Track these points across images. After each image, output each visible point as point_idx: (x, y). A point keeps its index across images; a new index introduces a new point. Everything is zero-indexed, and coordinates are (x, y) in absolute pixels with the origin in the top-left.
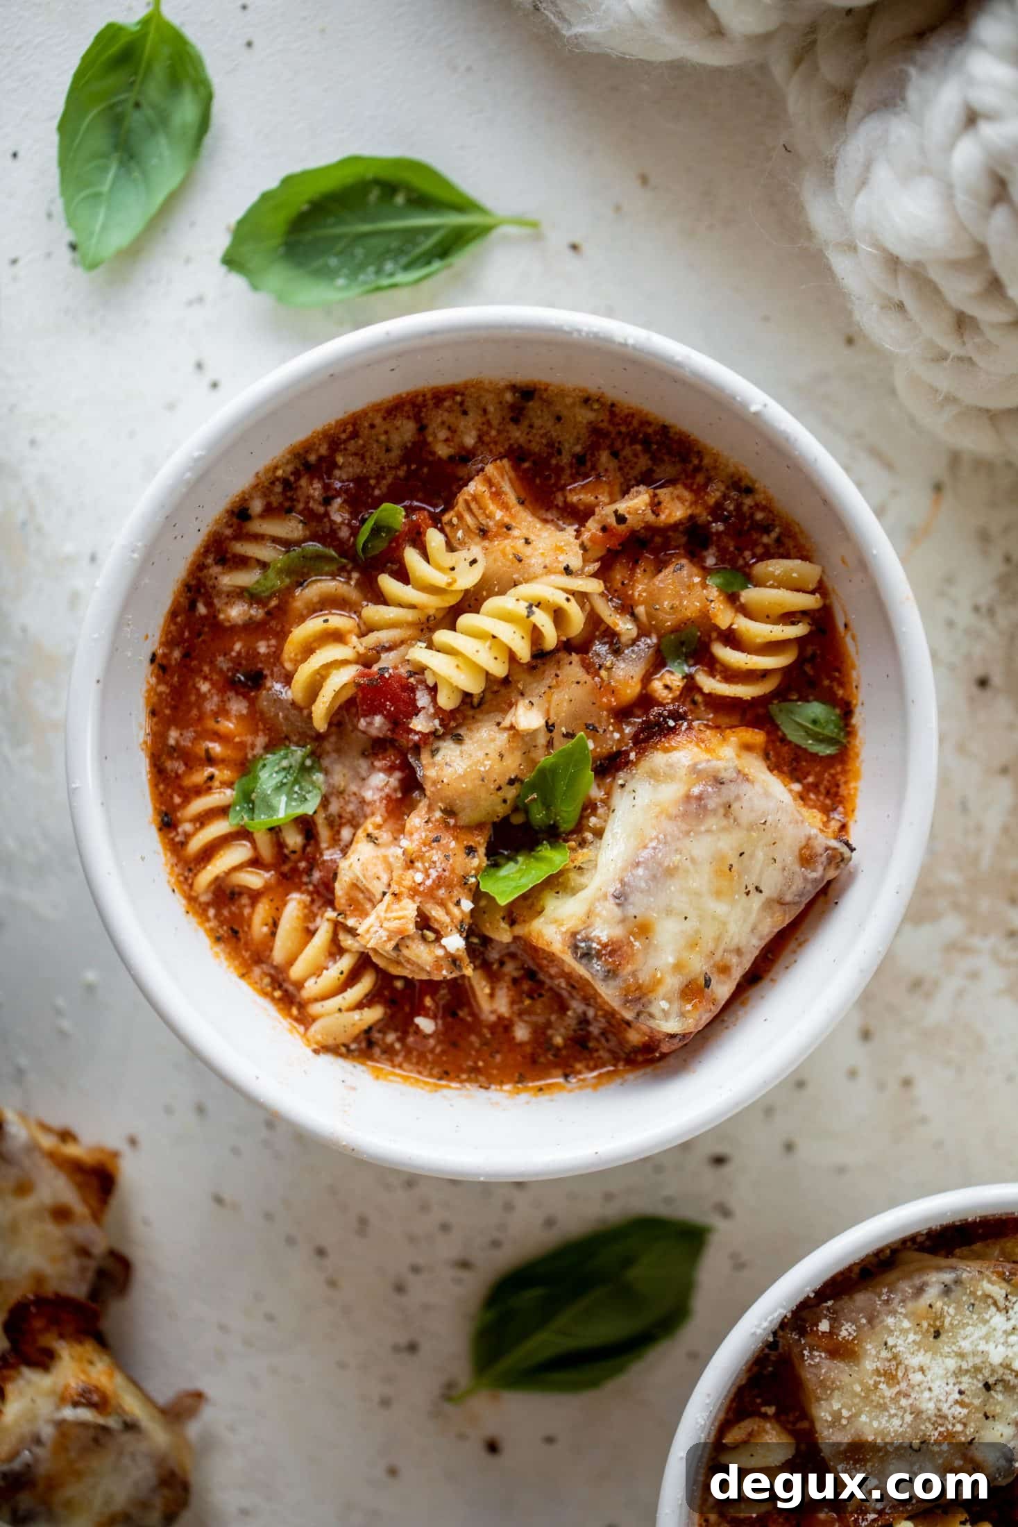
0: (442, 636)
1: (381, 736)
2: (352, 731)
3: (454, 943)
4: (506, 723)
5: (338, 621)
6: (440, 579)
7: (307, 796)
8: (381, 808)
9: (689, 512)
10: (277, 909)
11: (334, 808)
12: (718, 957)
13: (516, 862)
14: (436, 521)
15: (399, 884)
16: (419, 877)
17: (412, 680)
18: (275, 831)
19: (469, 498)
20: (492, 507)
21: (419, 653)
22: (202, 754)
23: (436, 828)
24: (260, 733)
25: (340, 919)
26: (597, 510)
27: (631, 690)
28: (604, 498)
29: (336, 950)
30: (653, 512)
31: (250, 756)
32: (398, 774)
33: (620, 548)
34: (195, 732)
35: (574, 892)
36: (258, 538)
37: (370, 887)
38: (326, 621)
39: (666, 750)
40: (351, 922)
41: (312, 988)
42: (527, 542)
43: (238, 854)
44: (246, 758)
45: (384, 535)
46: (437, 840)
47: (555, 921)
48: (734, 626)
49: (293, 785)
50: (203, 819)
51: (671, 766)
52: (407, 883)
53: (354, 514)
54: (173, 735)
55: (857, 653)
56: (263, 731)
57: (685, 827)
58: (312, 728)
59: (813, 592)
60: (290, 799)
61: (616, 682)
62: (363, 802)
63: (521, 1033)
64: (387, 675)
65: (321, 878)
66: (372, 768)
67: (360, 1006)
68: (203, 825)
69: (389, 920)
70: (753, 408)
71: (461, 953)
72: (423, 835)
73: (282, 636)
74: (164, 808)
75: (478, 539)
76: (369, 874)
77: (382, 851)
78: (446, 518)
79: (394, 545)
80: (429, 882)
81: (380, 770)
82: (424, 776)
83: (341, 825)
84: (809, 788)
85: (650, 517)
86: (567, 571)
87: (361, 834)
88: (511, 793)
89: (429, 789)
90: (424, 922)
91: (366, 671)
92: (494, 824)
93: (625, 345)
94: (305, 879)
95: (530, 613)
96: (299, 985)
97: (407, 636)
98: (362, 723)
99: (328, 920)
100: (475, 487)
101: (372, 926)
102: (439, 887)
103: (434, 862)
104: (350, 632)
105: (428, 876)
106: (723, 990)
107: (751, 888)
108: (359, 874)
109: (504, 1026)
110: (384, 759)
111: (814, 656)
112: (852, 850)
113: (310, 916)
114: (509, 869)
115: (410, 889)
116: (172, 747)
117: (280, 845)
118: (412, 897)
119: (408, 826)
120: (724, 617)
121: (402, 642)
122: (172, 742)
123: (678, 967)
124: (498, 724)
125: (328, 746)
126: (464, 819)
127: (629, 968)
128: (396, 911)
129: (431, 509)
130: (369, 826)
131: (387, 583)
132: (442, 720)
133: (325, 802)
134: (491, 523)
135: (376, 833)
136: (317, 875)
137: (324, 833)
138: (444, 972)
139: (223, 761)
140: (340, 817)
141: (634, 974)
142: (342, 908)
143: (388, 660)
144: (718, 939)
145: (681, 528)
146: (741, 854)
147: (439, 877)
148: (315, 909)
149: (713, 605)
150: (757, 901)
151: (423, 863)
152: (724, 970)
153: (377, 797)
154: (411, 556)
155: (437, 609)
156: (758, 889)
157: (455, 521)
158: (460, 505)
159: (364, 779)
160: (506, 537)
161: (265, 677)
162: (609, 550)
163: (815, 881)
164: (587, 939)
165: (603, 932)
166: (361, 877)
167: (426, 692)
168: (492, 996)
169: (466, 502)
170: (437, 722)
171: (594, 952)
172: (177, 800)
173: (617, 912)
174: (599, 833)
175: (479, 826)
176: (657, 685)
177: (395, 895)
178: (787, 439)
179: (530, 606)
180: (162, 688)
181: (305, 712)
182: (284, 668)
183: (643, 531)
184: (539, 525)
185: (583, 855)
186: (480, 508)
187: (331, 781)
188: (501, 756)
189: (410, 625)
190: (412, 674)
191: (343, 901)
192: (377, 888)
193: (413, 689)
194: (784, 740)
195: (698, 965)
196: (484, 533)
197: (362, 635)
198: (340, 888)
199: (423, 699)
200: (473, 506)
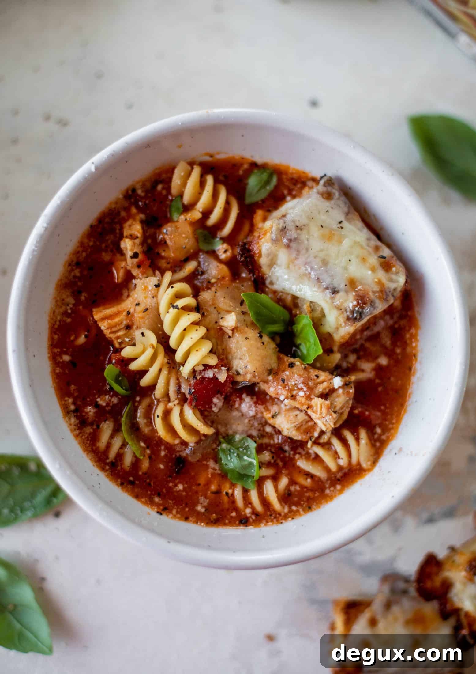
0: (179, 356)
1: (223, 401)
2: (218, 416)
3: (337, 382)
4: (230, 333)
5: (159, 411)
6: (149, 352)
7: (246, 445)
8: (261, 408)
9: (138, 222)
10: (300, 472)
11: (255, 433)
12: (370, 250)
13: (300, 344)
14: (118, 351)
15: (302, 404)
16: (301, 394)
17: (198, 378)
18: (261, 465)
19: (109, 331)
20: (117, 320)
21: (186, 370)
22: (213, 495)
23: (277, 380)
24: (208, 463)
25: (313, 440)
26: (129, 268)
27: (224, 269)
28: (123, 264)
29: (327, 445)
30: (135, 239)
31: (219, 472)
32: (244, 396)
33: (150, 261)
34: (201, 496)
35: (323, 315)
36: (109, 446)
37: (300, 421)
38: (158, 416)
39: (260, 256)
40: (316, 434)
41: (343, 462)
42: (138, 304)
43: (269, 487)
44: (220, 474)
45: (120, 378)
46: (283, 381)
47: (337, 329)
48: (201, 210)
49: (239, 451)
50: (247, 501)
51: (268, 255)
52: (303, 400)
53: (106, 393)
54: (200, 508)
55: (226, 153)
56: (207, 461)
57: (304, 251)
58: (212, 435)
59: (192, 169)
60: (246, 454)
61: (218, 275)
62: (254, 417)
63: (383, 361)
64: (193, 390)
65: (289, 446)
66: (238, 409)
67: (357, 439)
68: (251, 503)
69: (321, 413)
70: (93, 169)
71: (343, 380)
72: (280, 387)
73: (160, 441)
74: (237, 522)
75: (132, 331)
76: (294, 420)
77: (283, 412)
78: (117, 345)
79: (126, 375)
80: (305, 389)
81: (240, 405)
82: (249, 382)
83: (264, 431)
84: (290, 193)
85: (137, 241)
86: (157, 286)
87: (271, 421)
88: (266, 339)
89: (257, 380)
90: (325, 396)
91: (189, 401)
92: (279, 351)
93: (46, 229)
94: (287, 454)
95: (177, 307)
96: (340, 468)
97: (175, 377)
98: (215, 409)
99: (312, 446)
100: (103, 326)
101: (323, 423)
102: (308, 384)
103: (295, 384)
104: (166, 406)
105: (301, 389)
106: (386, 252)
107: (340, 225)
108: (293, 425)
109: (379, 369)
110: (235, 402)
111: (225, 176)
112: (325, 175)
113: (308, 456)
114: (304, 349)
115: (307, 399)
116: (206, 510)
117: (269, 465)
118: (311, 399)
119: (274, 396)
120: (196, 214)
121: (178, 379)
122: (203, 510)
123: (373, 270)
124: (229, 337)
125: (222, 430)
126: (274, 366)
127: (371, 294)
128: (317, 409)
129: (112, 352)
130: (267, 415)
131: (145, 381)
132: (222, 366)
133: (251, 437)
134: (125, 322)
135: (272, 413)
136: (287, 448)
137: (266, 440)
138: (351, 391)
139: (219, 486)
140: (259, 430)
141: (374, 292)
142: (308, 438)
143: (185, 389)
144: (362, 247)
145: (145, 228)
146: (322, 226)
147: (303, 383)
148: (303, 453)
149: (188, 219)
150: (345, 224)
151: (294, 390)
152: (377, 249)
153: (254, 409)
154: (134, 366)
155: (165, 357)
156: (340, 222)
157: (119, 341)
158: (112, 336)
159: (243, 415)
160: (133, 315)
161: (180, 455)
162: (150, 266)
163: (340, 195)
164: (353, 312)
165: (351, 303)
166: (295, 424)
167: (206, 372)
168: (363, 371)
169: (111, 333)
170: (223, 368)
171: (360, 310)
172: (234, 514)
173: (341, 294)
174: (295, 298)
175: (279, 359)
176: (223, 256)
177: (308, 408)
178: (113, 155)
179: (173, 307)
180: (174, 512)
181: (203, 438)
182: (177, 444)
183: (144, 248)
184: (130, 299)
185: (306, 307)
186: (116, 326)
187: (240, 431)
188: (247, 338)
189: (169, 373)
190: (195, 377)
191: (304, 437)
192: (302, 417)
193: (203, 378)
194: (263, 201)
195: (373, 260)
196: (128, 327)
197: (169, 401)
198: (297, 436)
199: (209, 374)
200: (114, 329)
